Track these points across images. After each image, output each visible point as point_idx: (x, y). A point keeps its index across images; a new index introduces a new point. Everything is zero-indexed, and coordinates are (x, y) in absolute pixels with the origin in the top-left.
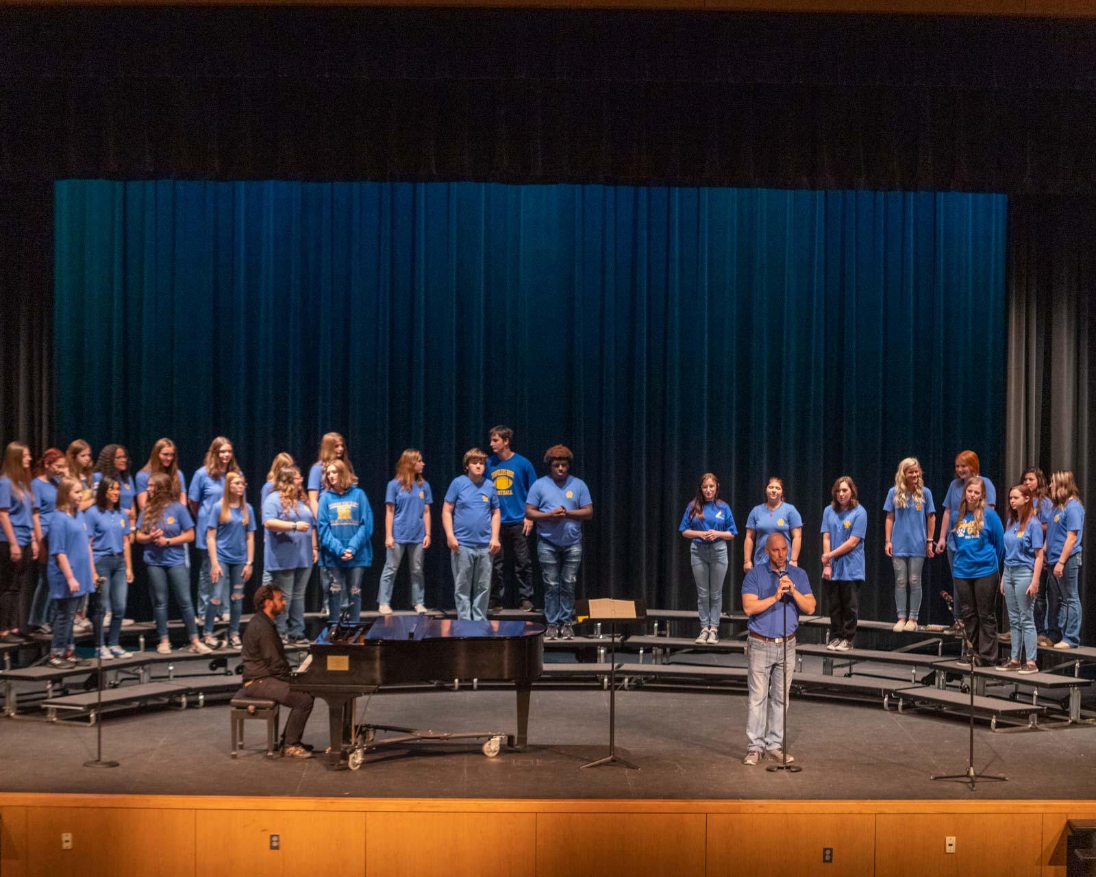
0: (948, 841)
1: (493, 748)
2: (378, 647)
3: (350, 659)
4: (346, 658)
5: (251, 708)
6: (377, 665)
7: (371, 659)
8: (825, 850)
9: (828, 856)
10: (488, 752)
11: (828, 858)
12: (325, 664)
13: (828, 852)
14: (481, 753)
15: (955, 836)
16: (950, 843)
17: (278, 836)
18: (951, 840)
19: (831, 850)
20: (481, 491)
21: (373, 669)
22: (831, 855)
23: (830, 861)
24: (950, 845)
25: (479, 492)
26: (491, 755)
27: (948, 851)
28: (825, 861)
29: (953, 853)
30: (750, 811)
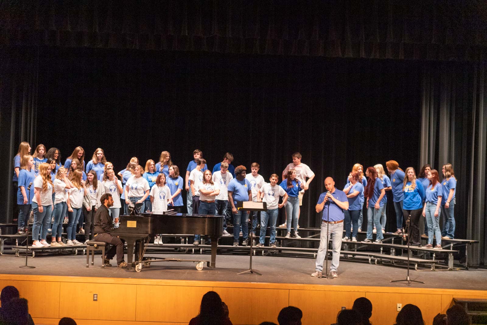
1: (200, 266)
2: (150, 217)
3: (137, 223)
4: (135, 222)
5: (95, 245)
6: (149, 225)
7: (147, 223)
12: (126, 225)
15: (401, 303)
17: (97, 295)
18: (399, 305)
21: (147, 227)
24: (399, 307)
26: (199, 269)
30: (309, 289)
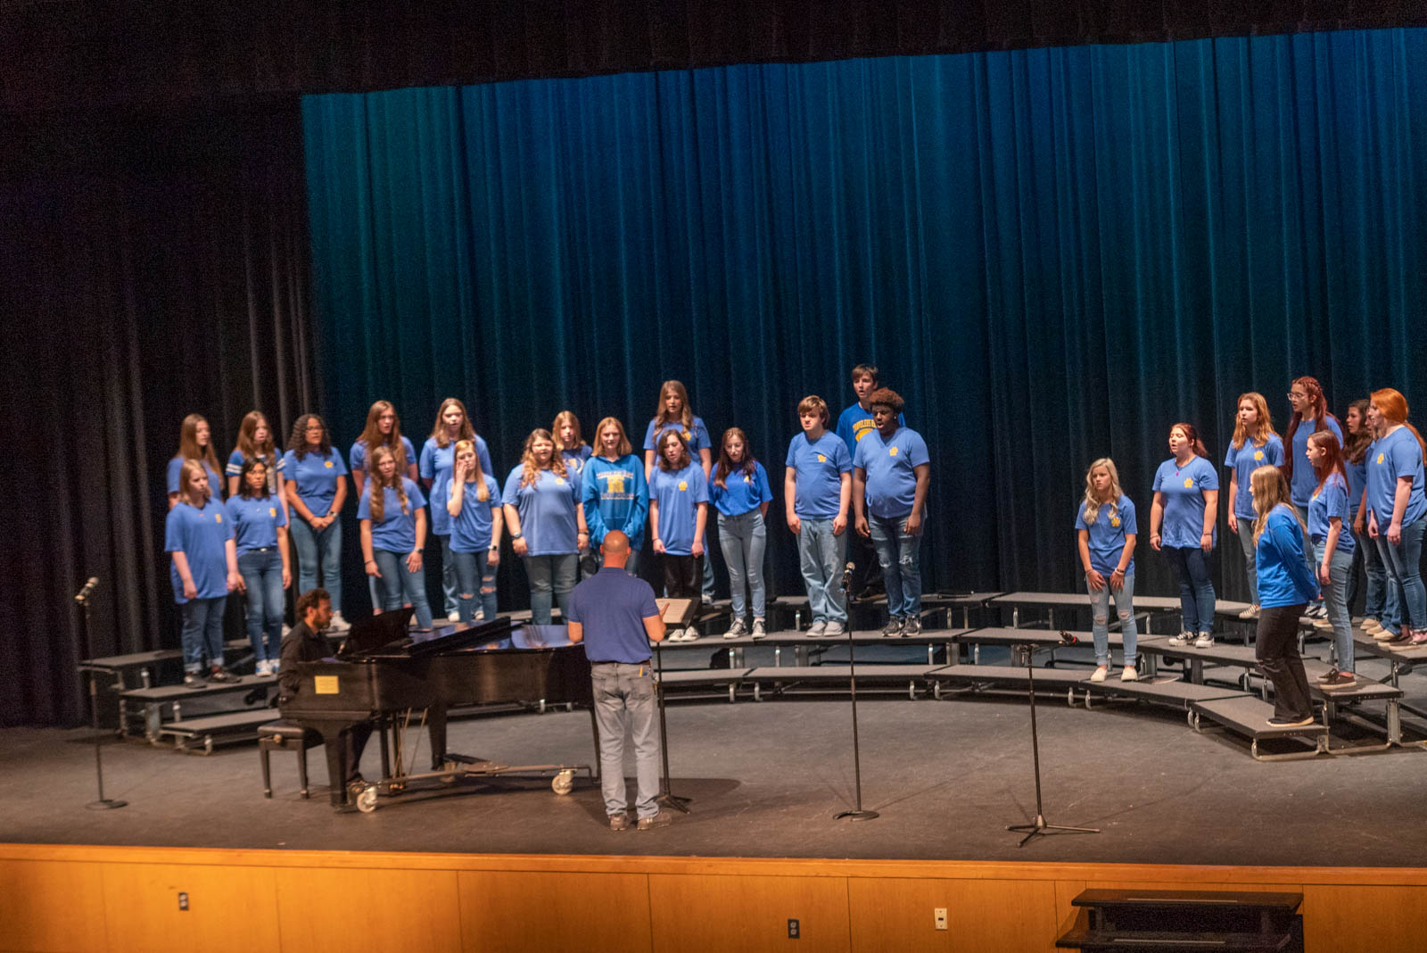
0: (937, 915)
1: (562, 784)
3: (339, 680)
4: (335, 679)
5: (277, 737)
8: (790, 921)
9: (794, 930)
10: (558, 789)
11: (794, 932)
12: (313, 687)
13: (793, 925)
14: (550, 789)
15: (947, 907)
16: (941, 917)
17: (186, 894)
18: (941, 912)
19: (797, 922)
20: (816, 448)
22: (797, 928)
23: (797, 936)
24: (941, 919)
25: (812, 451)
26: (561, 792)
27: (939, 927)
28: (791, 936)
29: (944, 930)
30: (698, 872)
